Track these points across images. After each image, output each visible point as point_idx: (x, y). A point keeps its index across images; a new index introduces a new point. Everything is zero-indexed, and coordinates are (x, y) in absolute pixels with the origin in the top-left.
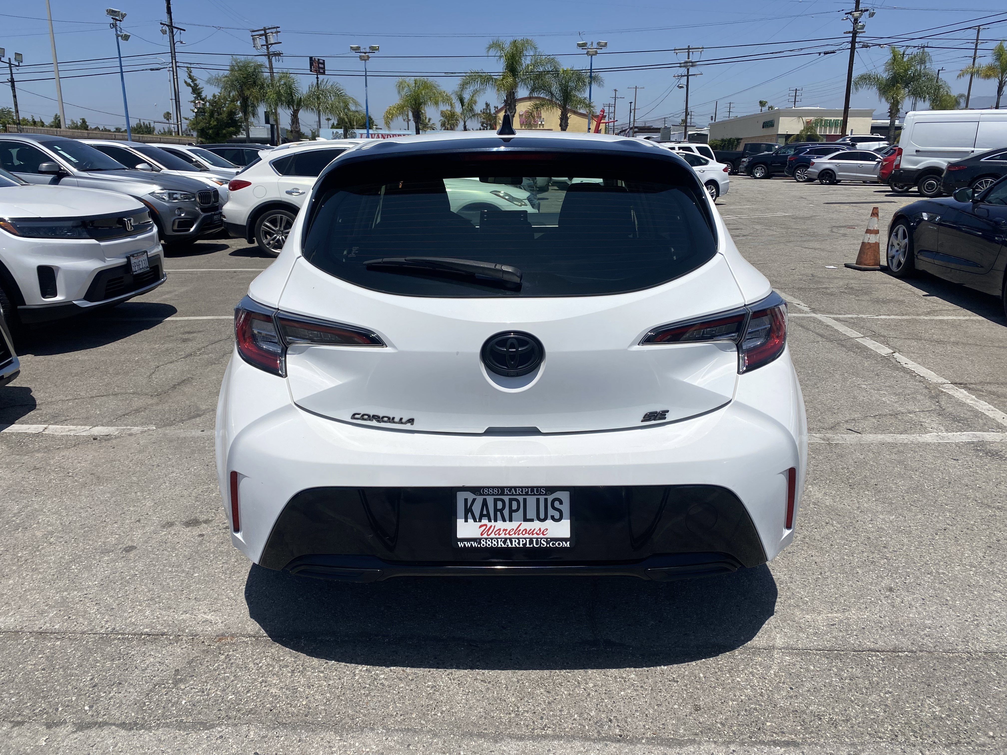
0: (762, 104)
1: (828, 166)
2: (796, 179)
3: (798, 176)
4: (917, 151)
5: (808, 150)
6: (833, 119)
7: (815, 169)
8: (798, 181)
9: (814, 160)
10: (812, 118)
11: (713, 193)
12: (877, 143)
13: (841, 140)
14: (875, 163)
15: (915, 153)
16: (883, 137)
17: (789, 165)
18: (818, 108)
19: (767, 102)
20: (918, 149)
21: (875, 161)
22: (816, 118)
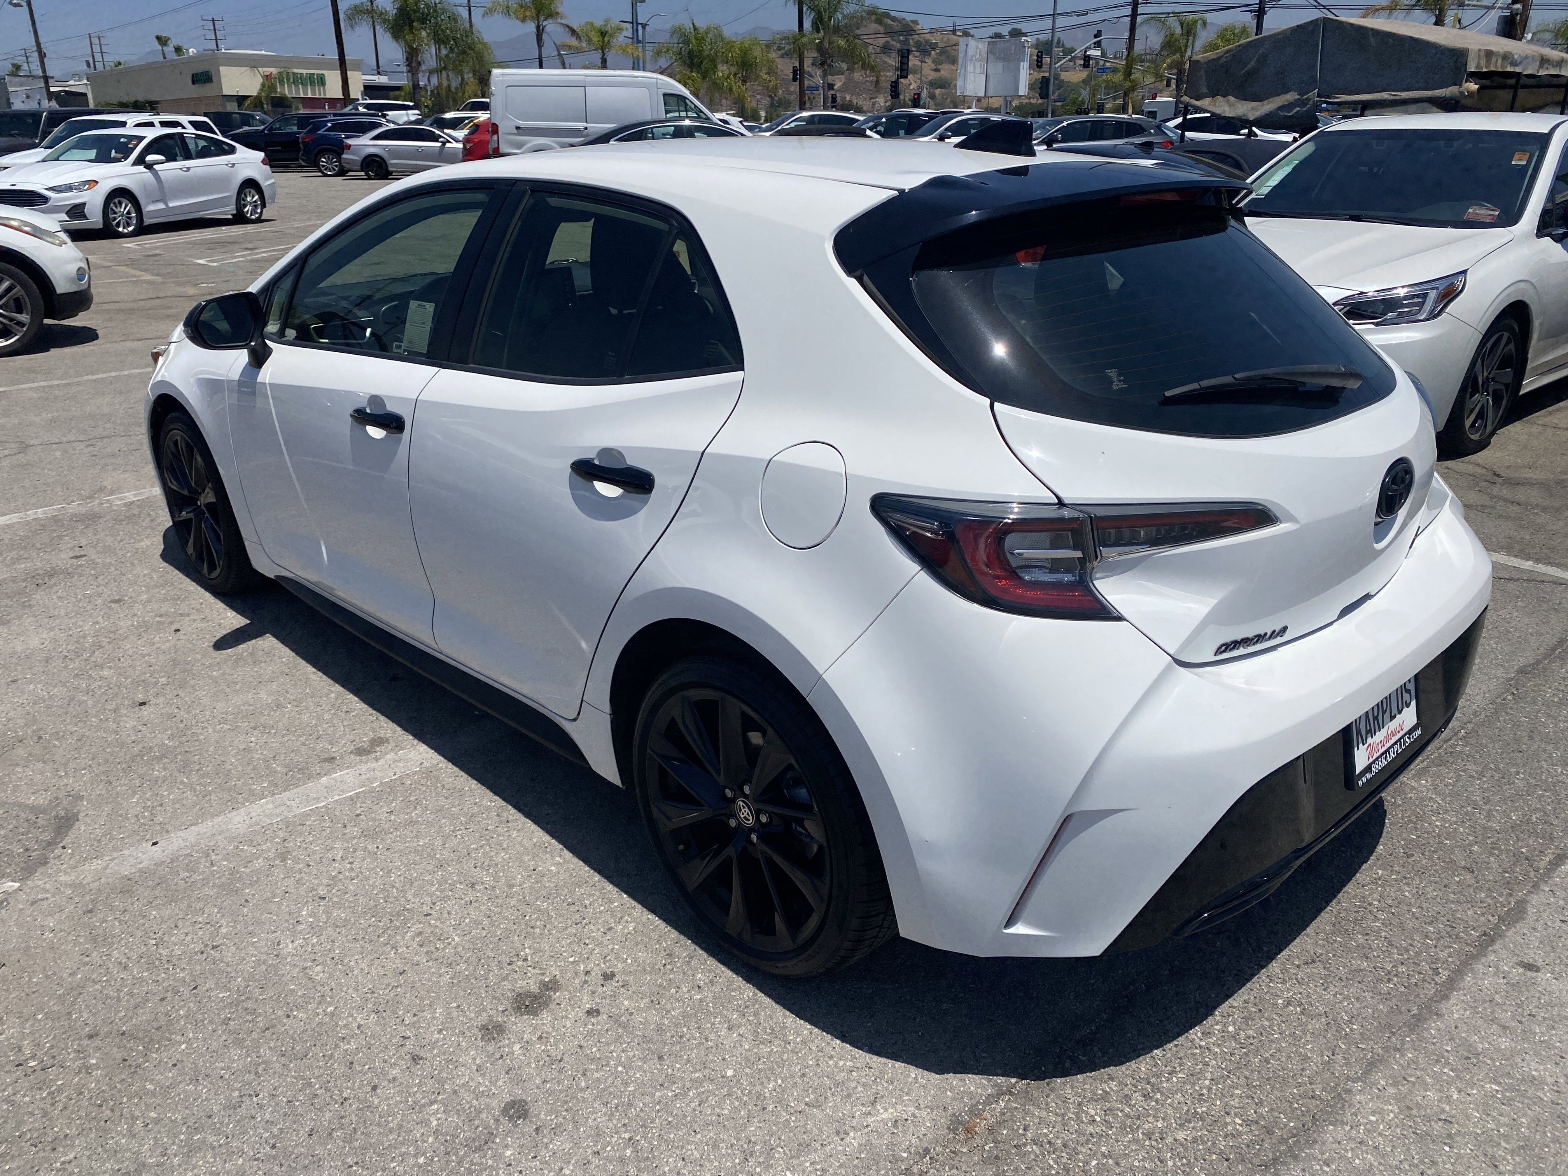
0: (162, 41)
1: (372, 150)
2: (321, 171)
3: (323, 166)
4: (518, 128)
5: (330, 125)
6: (304, 71)
7: (354, 154)
8: (326, 175)
9: (350, 142)
10: (274, 71)
11: (255, 202)
12: (404, 112)
13: (351, 107)
14: (439, 144)
15: (515, 131)
16: (411, 104)
17: (304, 150)
18: (263, 52)
19: (169, 39)
20: (518, 125)
21: (437, 141)
22: (279, 70)
